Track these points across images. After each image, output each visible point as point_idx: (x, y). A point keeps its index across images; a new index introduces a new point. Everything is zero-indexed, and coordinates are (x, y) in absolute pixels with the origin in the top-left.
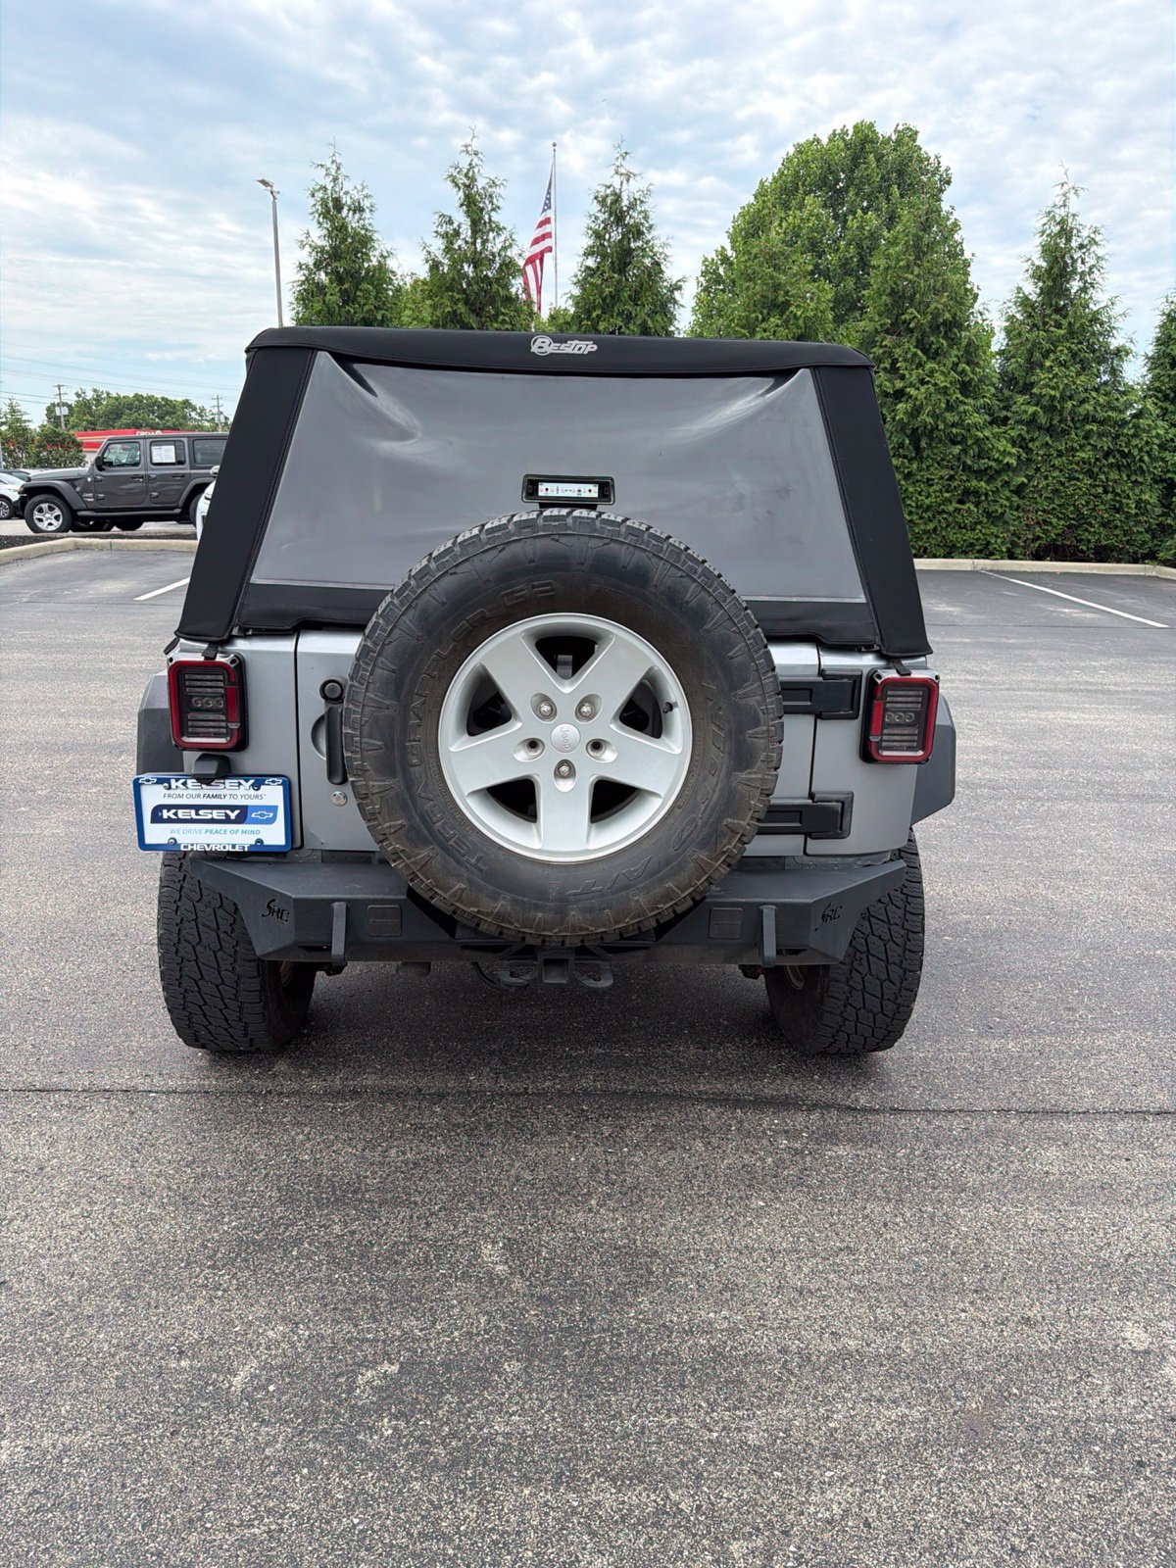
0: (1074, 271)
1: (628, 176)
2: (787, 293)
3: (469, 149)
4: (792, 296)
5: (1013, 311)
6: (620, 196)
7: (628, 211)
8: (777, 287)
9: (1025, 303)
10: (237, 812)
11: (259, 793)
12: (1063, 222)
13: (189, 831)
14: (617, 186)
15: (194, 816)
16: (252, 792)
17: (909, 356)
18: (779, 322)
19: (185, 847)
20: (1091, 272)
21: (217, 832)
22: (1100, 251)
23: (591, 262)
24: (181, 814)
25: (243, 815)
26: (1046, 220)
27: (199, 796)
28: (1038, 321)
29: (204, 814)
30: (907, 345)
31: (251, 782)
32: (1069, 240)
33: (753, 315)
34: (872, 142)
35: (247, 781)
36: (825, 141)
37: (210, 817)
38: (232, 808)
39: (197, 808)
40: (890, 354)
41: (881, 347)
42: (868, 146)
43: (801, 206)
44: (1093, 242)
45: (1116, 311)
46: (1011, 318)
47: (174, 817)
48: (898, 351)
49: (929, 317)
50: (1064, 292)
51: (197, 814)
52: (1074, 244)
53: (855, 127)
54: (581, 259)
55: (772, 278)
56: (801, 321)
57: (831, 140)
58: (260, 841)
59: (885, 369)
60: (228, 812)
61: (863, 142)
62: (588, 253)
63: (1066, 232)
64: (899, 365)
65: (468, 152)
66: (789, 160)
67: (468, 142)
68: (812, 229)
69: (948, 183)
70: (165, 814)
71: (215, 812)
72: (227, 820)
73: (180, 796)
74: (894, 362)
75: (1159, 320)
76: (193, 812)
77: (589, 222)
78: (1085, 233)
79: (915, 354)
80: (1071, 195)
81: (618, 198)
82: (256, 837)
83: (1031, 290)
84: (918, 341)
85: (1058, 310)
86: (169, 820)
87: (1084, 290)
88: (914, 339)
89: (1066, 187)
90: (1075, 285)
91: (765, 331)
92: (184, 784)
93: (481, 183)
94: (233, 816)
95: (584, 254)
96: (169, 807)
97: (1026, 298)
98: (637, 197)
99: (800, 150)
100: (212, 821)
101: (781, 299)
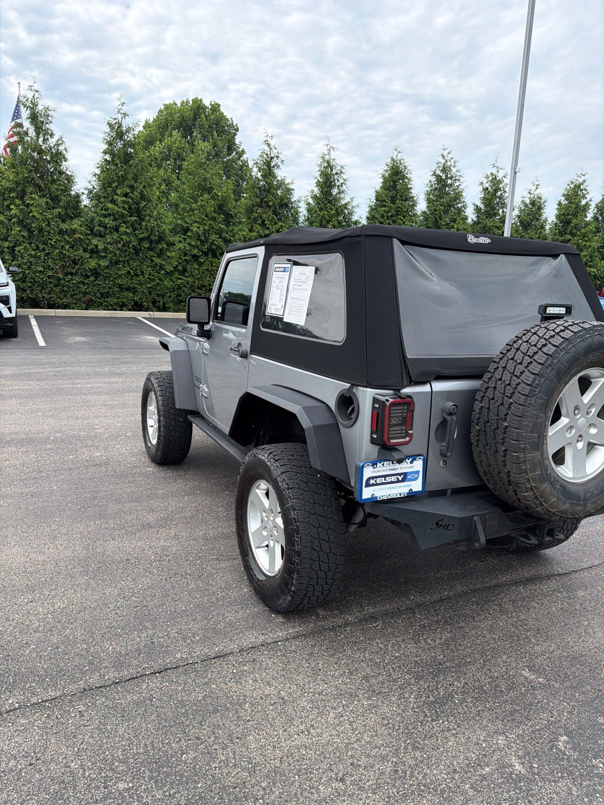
0: (335, 184)
1: (125, 115)
2: (210, 183)
3: (32, 88)
4: (213, 185)
5: (311, 201)
6: (121, 125)
7: (126, 133)
8: (205, 180)
9: (315, 197)
10: (402, 476)
11: (412, 465)
12: (328, 162)
13: (381, 489)
14: (120, 119)
15: (384, 481)
16: (410, 465)
17: (270, 218)
18: (209, 197)
19: (380, 498)
20: (342, 186)
21: (393, 488)
22: (345, 177)
23: (108, 157)
24: (378, 481)
25: (405, 477)
26: (321, 160)
27: (387, 470)
28: (322, 206)
29: (388, 479)
30: (269, 213)
31: (411, 459)
32: (332, 170)
33: (196, 193)
34: (202, 108)
35: (409, 459)
36: (179, 106)
37: (390, 480)
38: (400, 474)
39: (385, 476)
40: (261, 217)
41: (256, 213)
42: (201, 110)
43: (171, 135)
44: (341, 172)
45: (354, 203)
46: (308, 204)
47: (375, 483)
48: (265, 216)
49: (279, 201)
50: (331, 194)
51: (385, 480)
52: (334, 172)
53: (193, 100)
54: (102, 155)
55: (203, 174)
56: (220, 197)
57: (182, 104)
58: (411, 490)
59: (259, 224)
60: (399, 477)
61: (198, 107)
62: (105, 152)
63: (329, 166)
64: (266, 222)
65: (31, 90)
66: (160, 111)
67: (32, 84)
68: (178, 148)
69: (238, 131)
70: (372, 482)
71: (393, 477)
72: (398, 481)
73: (379, 471)
74: (263, 221)
75: (368, 209)
76: (383, 479)
77: (104, 136)
78: (338, 168)
79: (273, 218)
80: (331, 150)
81: (120, 126)
82: (409, 488)
83: (316, 191)
84: (273, 211)
85: (330, 202)
86: (373, 485)
87: (339, 193)
88: (271, 211)
89: (329, 146)
90: (335, 191)
91: (202, 201)
92: (383, 465)
93: (40, 108)
94: (400, 478)
95: (104, 152)
96: (373, 478)
97: (316, 195)
98: (130, 126)
99: (167, 107)
100: (392, 482)
101: (208, 186)
